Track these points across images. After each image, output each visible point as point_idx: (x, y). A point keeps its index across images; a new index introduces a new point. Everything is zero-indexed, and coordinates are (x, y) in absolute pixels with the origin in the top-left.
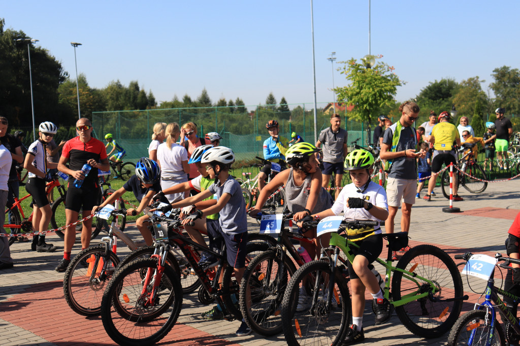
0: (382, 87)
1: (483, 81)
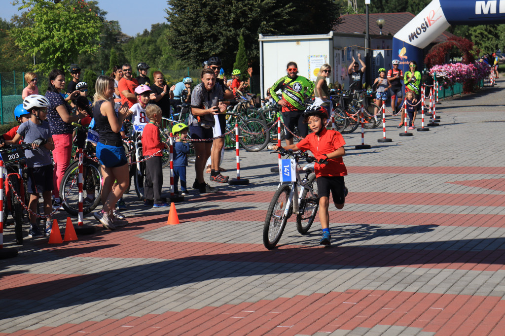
0: (84, 29)
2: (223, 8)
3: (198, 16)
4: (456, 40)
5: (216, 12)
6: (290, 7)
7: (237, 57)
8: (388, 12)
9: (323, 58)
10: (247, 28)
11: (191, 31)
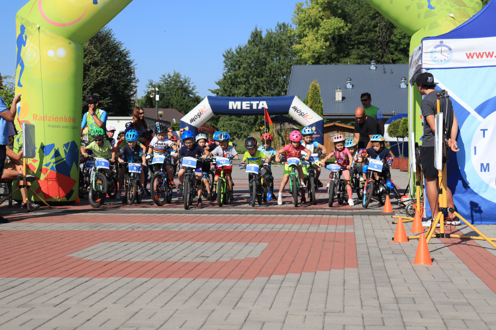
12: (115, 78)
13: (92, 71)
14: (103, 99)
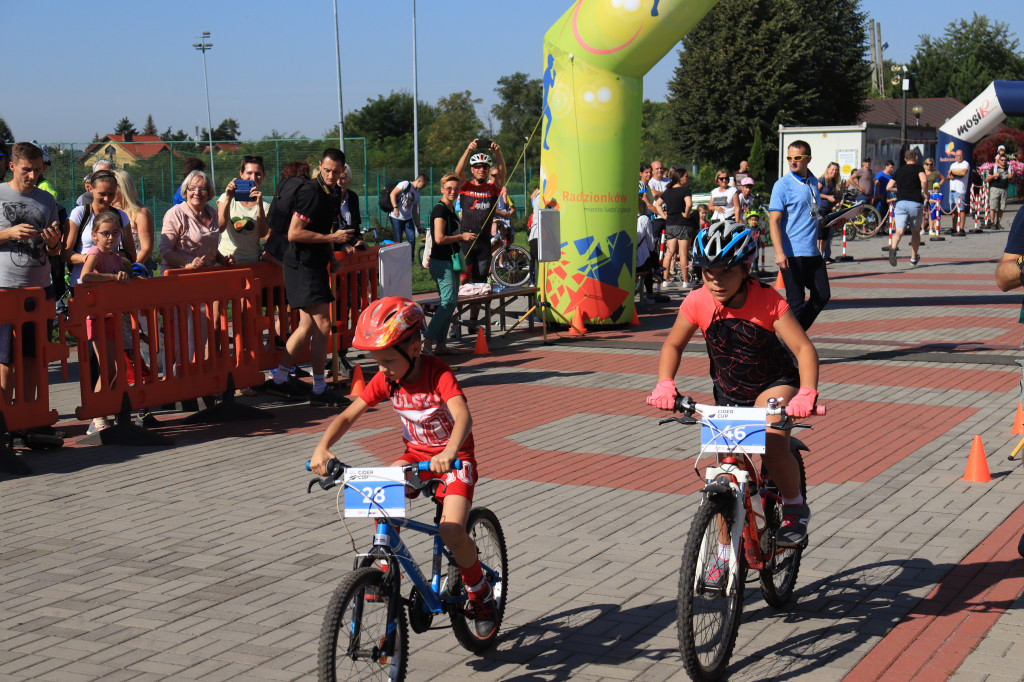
1: (478, 101)
2: (735, 93)
3: (704, 103)
4: (1010, 133)
5: (726, 98)
6: (813, 93)
7: (752, 151)
8: (924, 97)
9: (854, 153)
10: (762, 117)
11: (696, 121)
12: (829, 49)
13: (784, 41)
14: (803, 93)
